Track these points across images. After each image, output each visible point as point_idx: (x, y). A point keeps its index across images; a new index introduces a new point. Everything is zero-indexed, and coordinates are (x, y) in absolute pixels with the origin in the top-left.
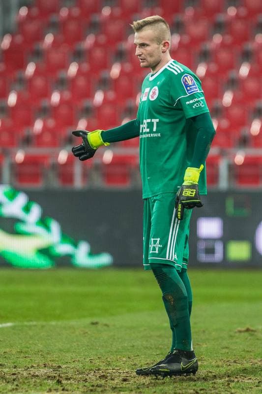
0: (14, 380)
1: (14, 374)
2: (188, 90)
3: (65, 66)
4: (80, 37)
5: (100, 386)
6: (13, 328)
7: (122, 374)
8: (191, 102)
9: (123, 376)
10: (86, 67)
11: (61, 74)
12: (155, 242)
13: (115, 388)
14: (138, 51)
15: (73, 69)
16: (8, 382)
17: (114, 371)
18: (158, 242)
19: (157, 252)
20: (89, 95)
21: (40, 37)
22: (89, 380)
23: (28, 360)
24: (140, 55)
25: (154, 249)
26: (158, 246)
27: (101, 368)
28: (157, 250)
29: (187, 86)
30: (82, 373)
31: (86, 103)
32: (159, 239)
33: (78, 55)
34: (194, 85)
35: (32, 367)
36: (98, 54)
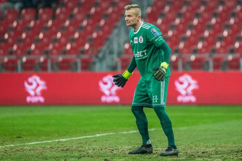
0: (156, 153)
1: (156, 151)
2: (155, 35)
3: (174, 20)
4: (180, 7)
5: (193, 155)
6: (155, 131)
7: (202, 150)
8: (158, 39)
9: (202, 151)
10: (183, 20)
11: (172, 23)
12: (155, 97)
13: (199, 156)
14: (126, 18)
15: (177, 21)
16: (154, 154)
17: (198, 149)
18: (156, 97)
19: (156, 102)
20: (184, 32)
21: (163, 8)
22: (188, 153)
23: (162, 144)
24: (127, 20)
25: (155, 100)
26: (156, 99)
27: (193, 148)
28: (156, 101)
29: (154, 33)
30: (185, 150)
31: (183, 36)
32: (156, 96)
33: (179, 15)
34: (157, 32)
35: (164, 147)
36: (188, 15)
